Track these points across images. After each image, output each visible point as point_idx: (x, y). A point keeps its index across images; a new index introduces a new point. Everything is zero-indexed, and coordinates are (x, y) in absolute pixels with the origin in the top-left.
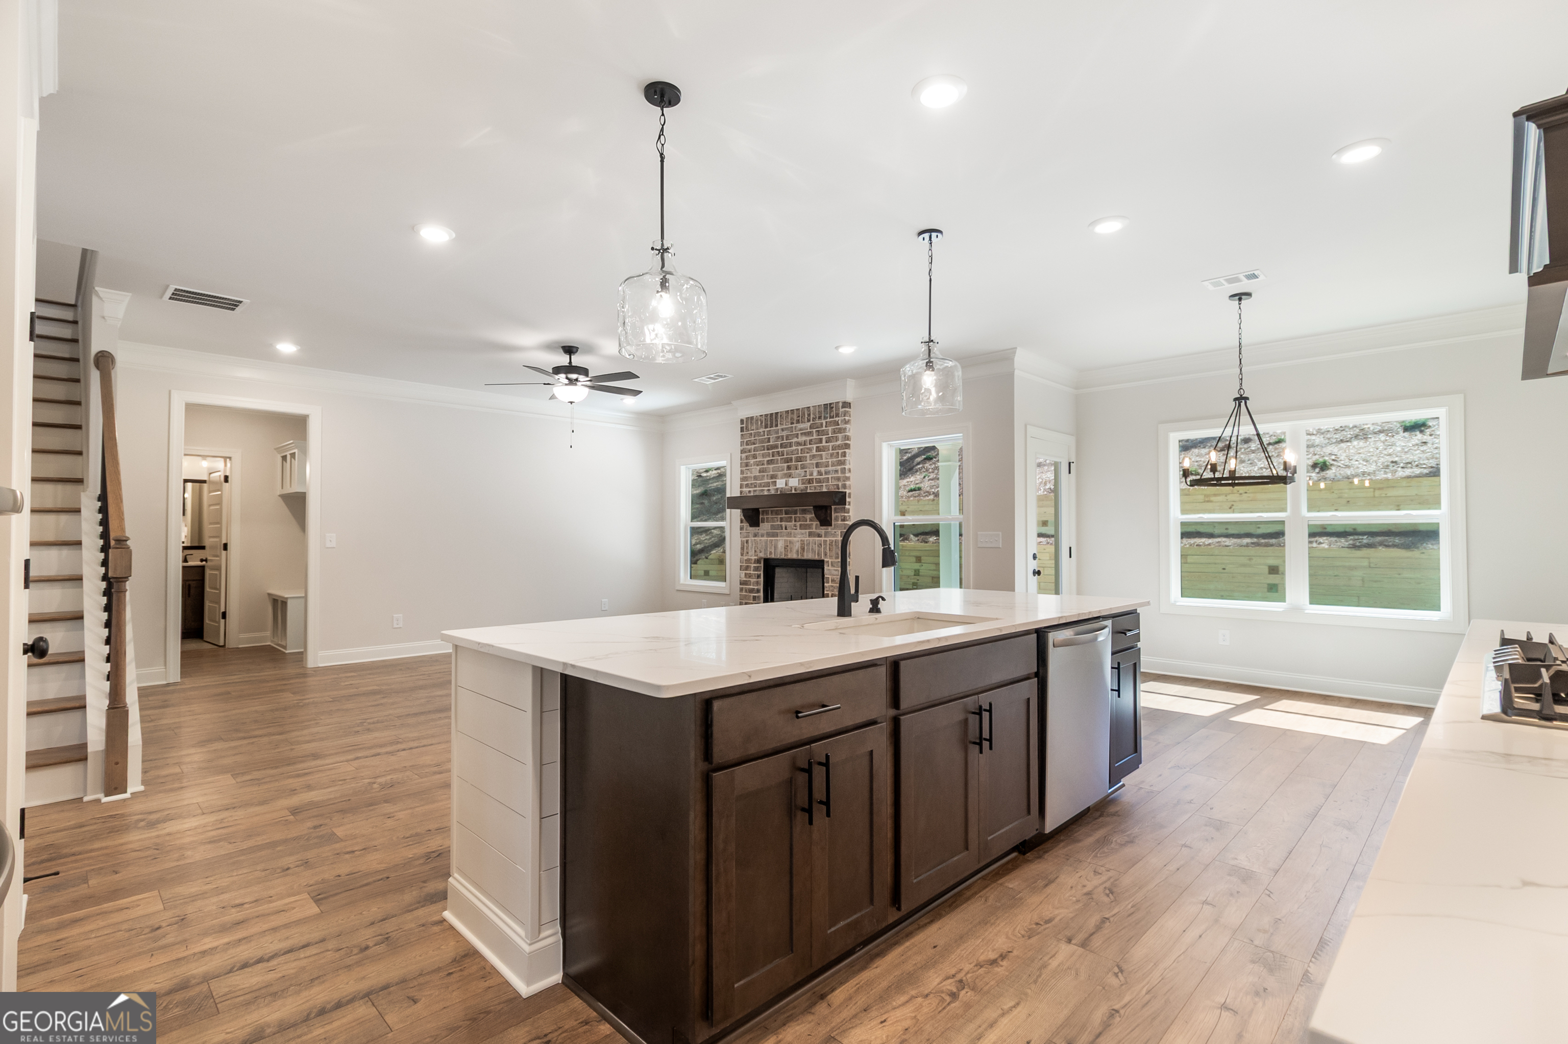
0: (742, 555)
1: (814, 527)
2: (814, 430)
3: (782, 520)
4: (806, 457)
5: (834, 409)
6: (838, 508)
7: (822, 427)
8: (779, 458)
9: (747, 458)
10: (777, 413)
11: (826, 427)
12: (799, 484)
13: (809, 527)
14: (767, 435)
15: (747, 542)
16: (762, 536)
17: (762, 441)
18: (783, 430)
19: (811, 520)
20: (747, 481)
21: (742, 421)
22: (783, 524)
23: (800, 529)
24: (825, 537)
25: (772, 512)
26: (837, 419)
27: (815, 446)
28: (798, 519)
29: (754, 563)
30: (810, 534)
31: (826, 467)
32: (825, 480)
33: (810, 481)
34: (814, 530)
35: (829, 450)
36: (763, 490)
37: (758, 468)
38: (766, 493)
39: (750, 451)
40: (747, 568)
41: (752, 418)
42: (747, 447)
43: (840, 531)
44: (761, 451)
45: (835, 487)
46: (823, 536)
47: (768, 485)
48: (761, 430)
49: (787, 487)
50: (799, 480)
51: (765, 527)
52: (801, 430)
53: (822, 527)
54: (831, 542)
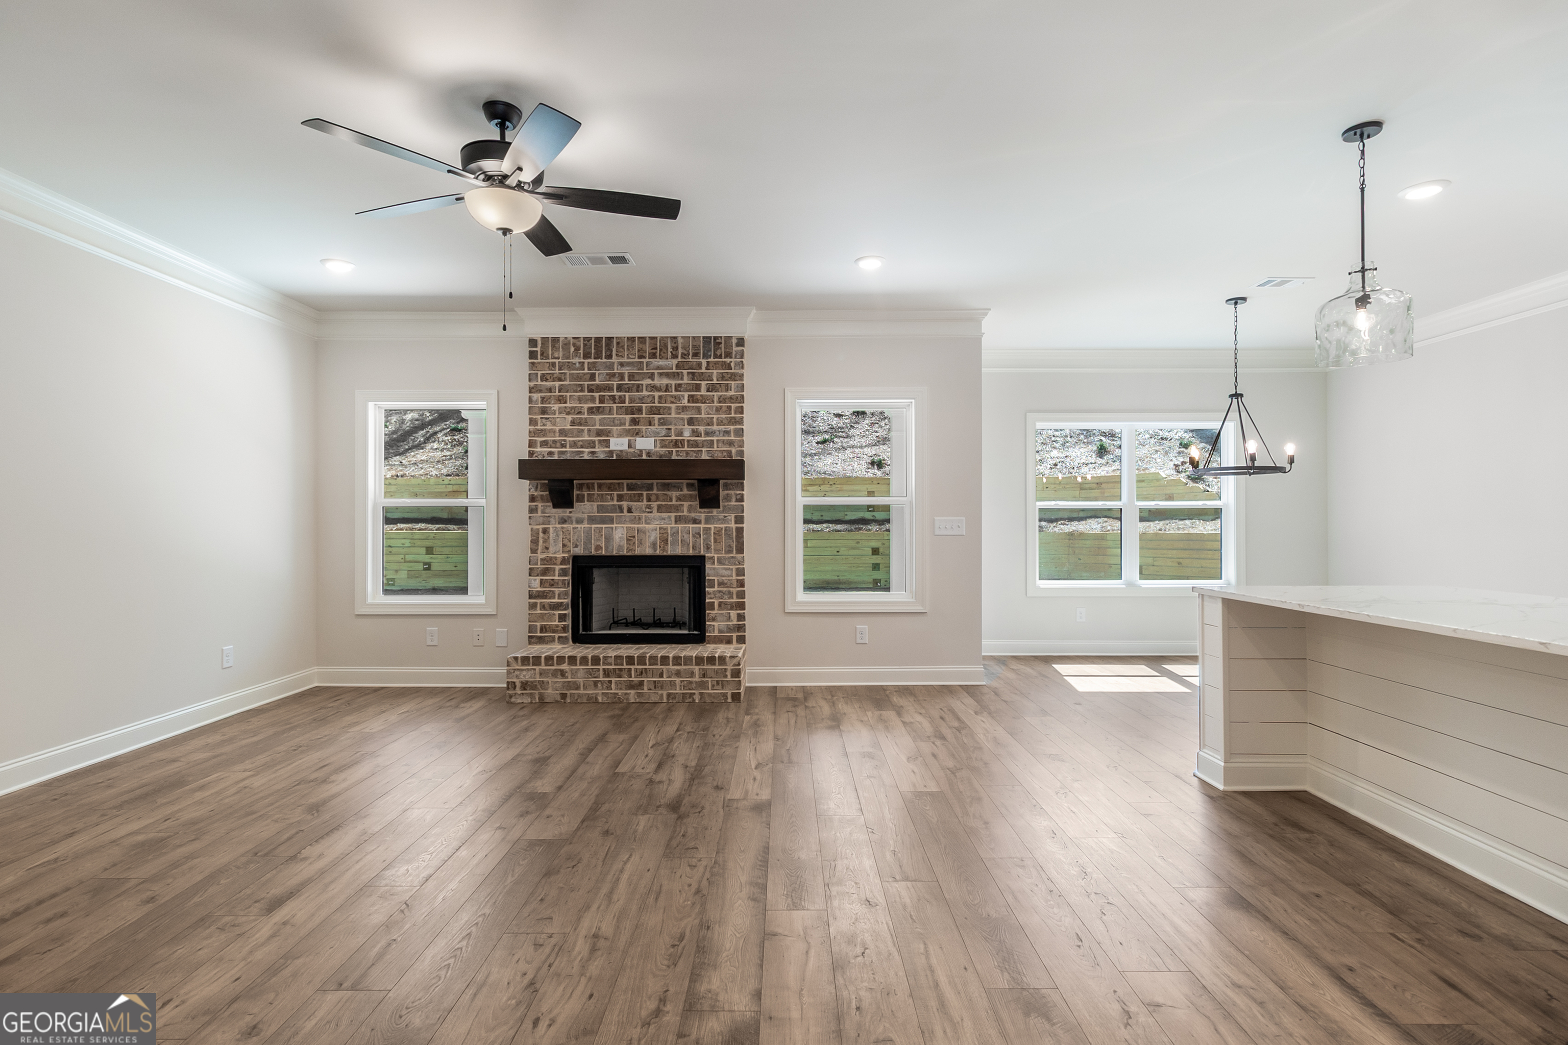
0: (534, 551)
1: (685, 509)
2: (685, 372)
3: (620, 498)
4: (670, 408)
5: (723, 346)
6: (731, 484)
7: (701, 368)
8: (615, 405)
9: (543, 400)
10: (609, 339)
11: (707, 369)
12: (655, 447)
13: (677, 509)
14: (589, 369)
15: (545, 531)
16: (580, 521)
17: (574, 378)
18: (622, 364)
19: (679, 499)
20: (544, 436)
21: (533, 342)
22: (625, 504)
23: (658, 511)
24: (707, 522)
25: (600, 487)
26: (728, 360)
27: (686, 394)
28: (653, 498)
29: (561, 564)
30: (678, 520)
31: (708, 425)
32: (705, 443)
33: (676, 444)
34: (685, 513)
35: (713, 402)
36: (582, 452)
37: (569, 418)
38: (586, 457)
39: (550, 390)
40: (545, 572)
41: (555, 340)
42: (544, 383)
43: (733, 515)
44: (575, 392)
45: (725, 454)
46: (703, 521)
47: (592, 444)
48: (576, 360)
49: (632, 450)
50: (655, 441)
51: (584, 508)
52: (658, 368)
53: (701, 510)
54: (718, 532)
